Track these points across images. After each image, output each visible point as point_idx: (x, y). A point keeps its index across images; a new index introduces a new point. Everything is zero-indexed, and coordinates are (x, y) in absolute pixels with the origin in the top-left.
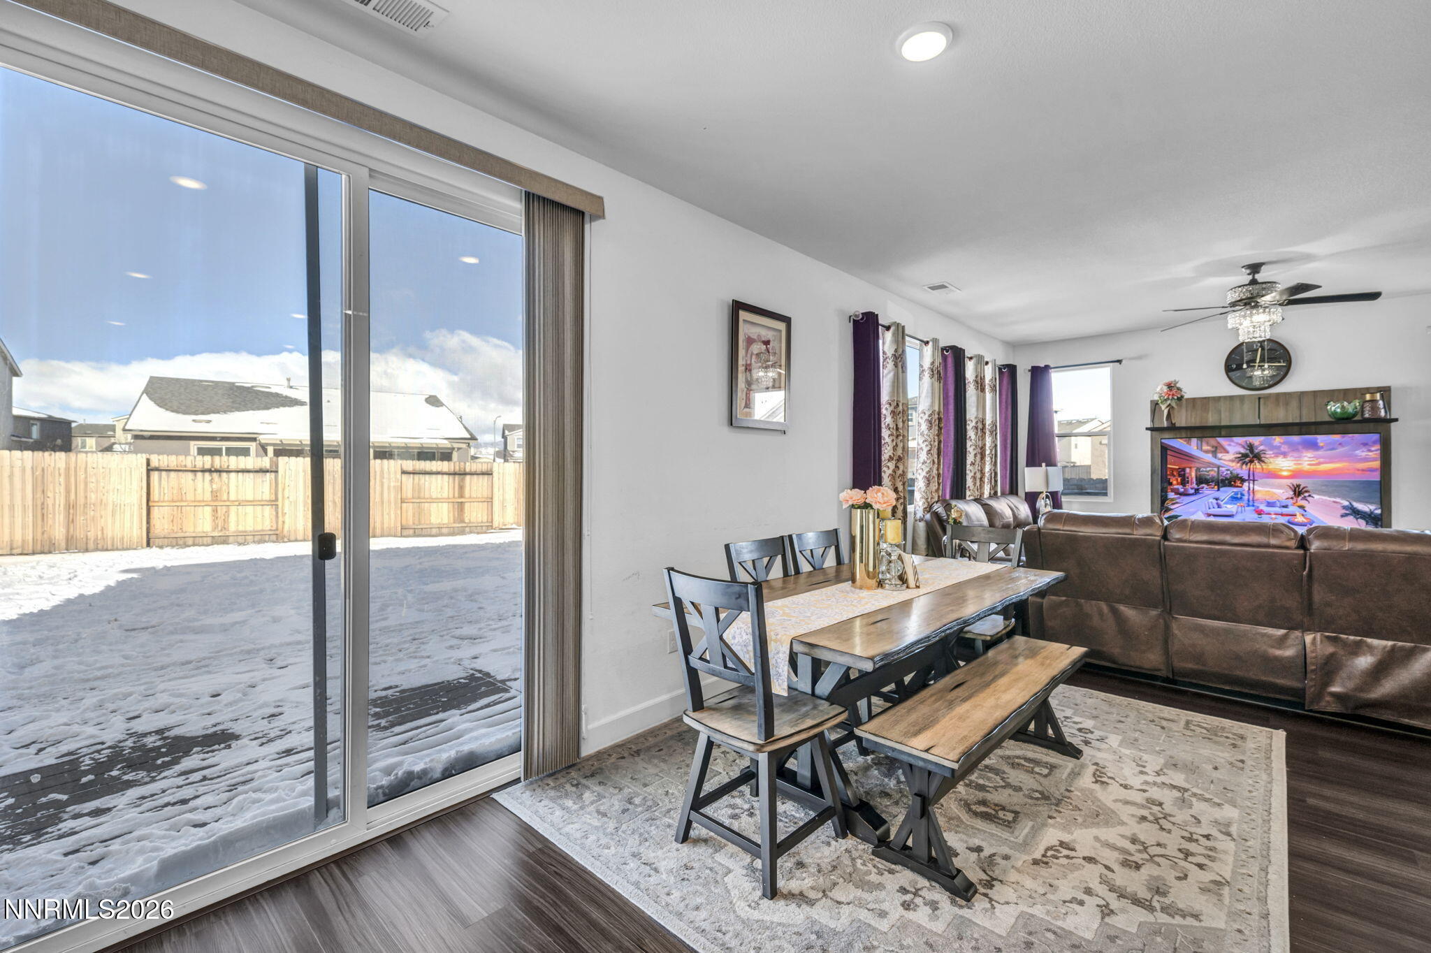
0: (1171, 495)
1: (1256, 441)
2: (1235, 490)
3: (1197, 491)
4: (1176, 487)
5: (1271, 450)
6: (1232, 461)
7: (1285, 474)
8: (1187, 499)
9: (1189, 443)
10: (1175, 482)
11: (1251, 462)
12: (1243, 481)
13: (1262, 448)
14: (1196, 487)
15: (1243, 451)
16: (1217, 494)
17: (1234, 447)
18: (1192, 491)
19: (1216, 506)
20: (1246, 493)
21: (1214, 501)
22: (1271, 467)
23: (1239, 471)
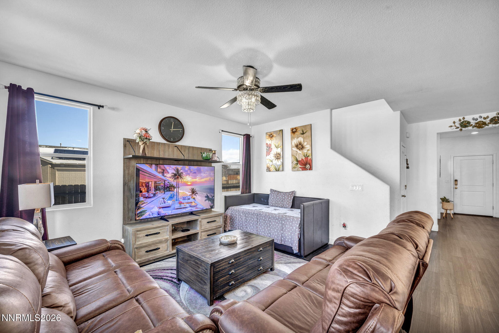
0: (141, 199)
1: (179, 167)
2: (171, 193)
3: (154, 195)
4: (144, 193)
5: (185, 172)
6: (170, 178)
7: (189, 183)
8: (149, 200)
9: (151, 167)
10: (143, 191)
11: (178, 178)
12: (174, 188)
13: (181, 171)
14: (154, 193)
15: (175, 172)
16: (163, 196)
17: (171, 170)
18: (152, 195)
19: (163, 202)
20: (175, 194)
21: (162, 200)
22: (185, 180)
23: (173, 183)
